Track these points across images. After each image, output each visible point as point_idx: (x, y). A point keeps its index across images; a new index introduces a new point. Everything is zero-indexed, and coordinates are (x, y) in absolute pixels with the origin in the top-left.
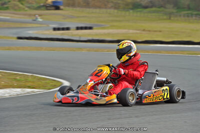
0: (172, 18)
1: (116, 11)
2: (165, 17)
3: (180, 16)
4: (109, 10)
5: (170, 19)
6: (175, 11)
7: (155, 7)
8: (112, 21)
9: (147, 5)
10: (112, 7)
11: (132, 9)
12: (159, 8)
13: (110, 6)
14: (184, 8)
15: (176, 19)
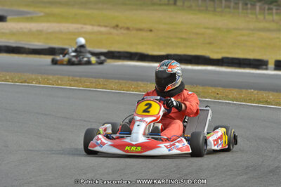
0: (179, 3)
15: (187, 4)
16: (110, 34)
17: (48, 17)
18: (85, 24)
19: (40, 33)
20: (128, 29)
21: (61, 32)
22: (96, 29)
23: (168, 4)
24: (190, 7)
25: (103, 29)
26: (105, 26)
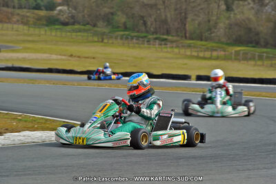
0: (105, 41)
1: (25, 27)
2: (96, 39)
3: (116, 38)
4: (15, 26)
5: (102, 41)
6: (106, 30)
7: (79, 23)
8: (24, 41)
9: (67, 20)
10: (18, 21)
11: (47, 26)
12: (84, 25)
13: (14, 20)
14: (118, 27)
15: (110, 41)
16: (69, 60)
17: (26, 50)
18: (51, 54)
19: (24, 60)
20: (79, 57)
21: (37, 59)
22: (59, 57)
23: (98, 41)
24: (113, 43)
25: (63, 57)
26: (65, 55)
